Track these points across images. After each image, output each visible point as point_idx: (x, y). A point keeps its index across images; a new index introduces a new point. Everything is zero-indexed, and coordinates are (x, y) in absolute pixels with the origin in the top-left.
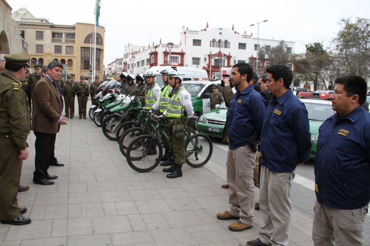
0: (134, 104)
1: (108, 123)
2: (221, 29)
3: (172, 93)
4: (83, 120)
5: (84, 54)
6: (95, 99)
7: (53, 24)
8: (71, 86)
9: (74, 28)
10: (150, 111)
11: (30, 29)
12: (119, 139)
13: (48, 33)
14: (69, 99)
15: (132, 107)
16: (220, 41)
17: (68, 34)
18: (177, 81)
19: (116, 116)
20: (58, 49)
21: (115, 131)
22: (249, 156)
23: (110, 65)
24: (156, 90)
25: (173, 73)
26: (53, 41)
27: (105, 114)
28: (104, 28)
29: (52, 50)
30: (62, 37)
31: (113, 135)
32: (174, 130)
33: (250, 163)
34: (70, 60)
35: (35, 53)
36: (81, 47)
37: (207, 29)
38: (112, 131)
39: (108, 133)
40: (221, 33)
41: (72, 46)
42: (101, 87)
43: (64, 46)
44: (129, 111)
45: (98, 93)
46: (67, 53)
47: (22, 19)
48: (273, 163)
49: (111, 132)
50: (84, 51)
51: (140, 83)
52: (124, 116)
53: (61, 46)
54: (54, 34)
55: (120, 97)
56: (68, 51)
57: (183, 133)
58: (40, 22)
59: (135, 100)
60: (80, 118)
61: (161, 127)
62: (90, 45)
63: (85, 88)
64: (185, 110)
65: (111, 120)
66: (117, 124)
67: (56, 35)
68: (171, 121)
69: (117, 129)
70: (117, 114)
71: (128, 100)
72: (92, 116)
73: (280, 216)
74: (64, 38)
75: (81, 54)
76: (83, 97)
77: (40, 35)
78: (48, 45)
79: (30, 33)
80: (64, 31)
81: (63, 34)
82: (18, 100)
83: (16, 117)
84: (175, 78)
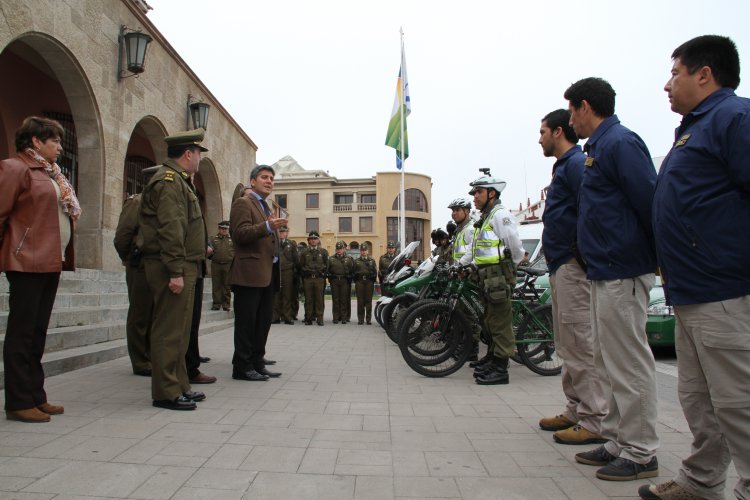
5: (394, 230)
7: (335, 178)
8: (343, 262)
9: (374, 183)
11: (296, 192)
13: (327, 197)
17: (362, 195)
18: (490, 196)
20: (345, 224)
22: (578, 281)
25: (483, 180)
26: (336, 209)
28: (430, 179)
29: (334, 227)
30: (352, 201)
32: (486, 286)
33: (582, 296)
36: (388, 218)
41: (371, 218)
43: (355, 218)
46: (361, 230)
47: (283, 175)
48: (595, 264)
50: (394, 225)
53: (351, 218)
54: (337, 198)
56: (363, 225)
57: (504, 292)
58: (314, 176)
63: (368, 265)
64: (506, 249)
67: (342, 199)
73: (628, 380)
74: (355, 204)
75: (388, 230)
76: (365, 284)
77: (313, 201)
78: (328, 217)
79: (296, 199)
80: (356, 190)
81: (355, 196)
82: (169, 195)
83: (163, 221)
84: (488, 189)
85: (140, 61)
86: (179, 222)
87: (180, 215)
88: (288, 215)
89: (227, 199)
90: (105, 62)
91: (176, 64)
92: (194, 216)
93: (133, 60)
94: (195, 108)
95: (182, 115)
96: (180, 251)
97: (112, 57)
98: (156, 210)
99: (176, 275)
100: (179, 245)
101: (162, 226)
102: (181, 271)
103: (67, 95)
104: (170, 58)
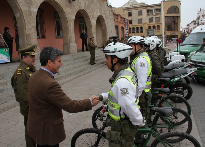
5: (167, 21)
7: (147, 5)
9: (160, 5)
11: (134, 11)
13: (144, 11)
17: (156, 10)
20: (151, 20)
26: (148, 15)
28: (180, 2)
29: (147, 21)
30: (153, 12)
34: (158, 26)
35: (138, 24)
36: (165, 17)
41: (159, 17)
43: (154, 18)
47: (130, 5)
50: (167, 19)
53: (152, 18)
54: (148, 11)
56: (157, 20)
58: (140, 5)
67: (150, 11)
74: (154, 14)
75: (165, 21)
77: (140, 13)
78: (145, 18)
79: (135, 13)
80: (154, 8)
81: (154, 10)
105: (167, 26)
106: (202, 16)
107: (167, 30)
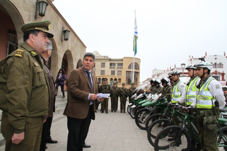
0: (160, 100)
1: (140, 115)
2: (216, 56)
3: (200, 83)
4: (123, 113)
5: (128, 75)
6: (132, 99)
7: (110, 58)
8: (116, 90)
9: (123, 60)
10: (177, 104)
11: (98, 62)
12: (148, 129)
13: (108, 64)
14: (114, 98)
15: (160, 102)
16: (215, 64)
17: (119, 64)
18: (205, 72)
19: (146, 110)
20: (113, 73)
21: (145, 122)
23: (143, 82)
24: (182, 86)
25: (201, 64)
26: (110, 68)
27: (138, 109)
28: (140, 60)
29: (110, 73)
30: (115, 66)
31: (143, 126)
32: (206, 121)
34: (120, 79)
35: (100, 75)
36: (126, 71)
37: (206, 56)
38: (143, 122)
39: (140, 124)
40: (216, 59)
41: (121, 71)
42: (136, 90)
44: (157, 106)
45: (134, 94)
46: (118, 75)
49: (141, 123)
50: (128, 73)
51: (165, 85)
52: (153, 110)
53: (115, 71)
54: (111, 64)
55: (149, 96)
56: (119, 73)
58: (104, 57)
59: (162, 97)
60: (121, 112)
61: (190, 119)
62: (131, 70)
63: (125, 91)
64: (216, 101)
65: (142, 113)
66: (147, 116)
67: (112, 65)
68: (202, 112)
69: (147, 120)
70: (147, 108)
71: (156, 97)
72: (129, 111)
74: (116, 67)
75: (126, 75)
76: (124, 98)
77: (103, 65)
78: (108, 70)
79: (98, 64)
80: (117, 62)
81: (116, 64)
82: (17, 68)
83: (10, 88)
84: (204, 68)
85: (43, 12)
86: (24, 90)
87: (25, 83)
88: (95, 69)
89: (75, 64)
90: (30, 11)
91: (58, 16)
92: (38, 83)
93: (41, 12)
94: (65, 32)
95: (60, 34)
96: (23, 113)
97: (33, 10)
98: (7, 79)
99: (19, 131)
100: (23, 108)
101: (10, 92)
102: (23, 128)
103: (14, 23)
104: (56, 13)
105: (127, 80)
106: (156, 75)
107: (127, 84)
